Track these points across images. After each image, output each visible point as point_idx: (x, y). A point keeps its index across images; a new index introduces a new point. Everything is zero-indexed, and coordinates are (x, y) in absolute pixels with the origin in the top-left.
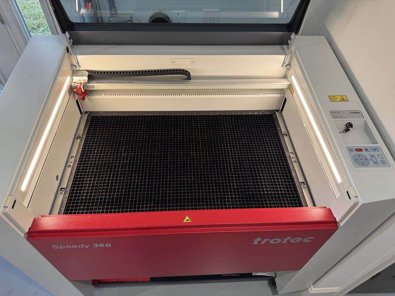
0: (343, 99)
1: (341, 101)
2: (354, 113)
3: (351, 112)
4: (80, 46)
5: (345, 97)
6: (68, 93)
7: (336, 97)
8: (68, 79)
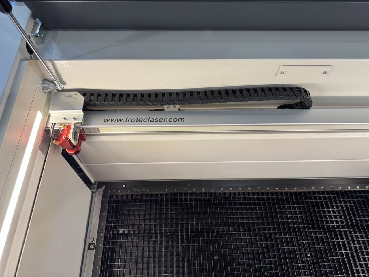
4: (60, 33)
6: (39, 151)
8: (39, 116)
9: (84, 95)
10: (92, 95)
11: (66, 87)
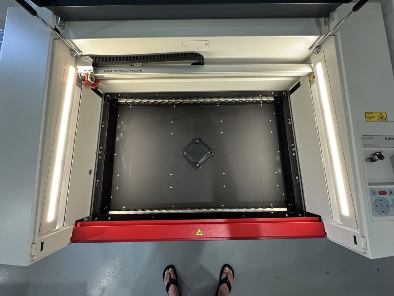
0: (381, 118)
1: (379, 121)
2: (389, 139)
3: (385, 138)
5: (384, 114)
6: (76, 86)
7: (374, 114)
8: (72, 69)
9: (92, 58)
10: (96, 58)
11: (83, 54)
